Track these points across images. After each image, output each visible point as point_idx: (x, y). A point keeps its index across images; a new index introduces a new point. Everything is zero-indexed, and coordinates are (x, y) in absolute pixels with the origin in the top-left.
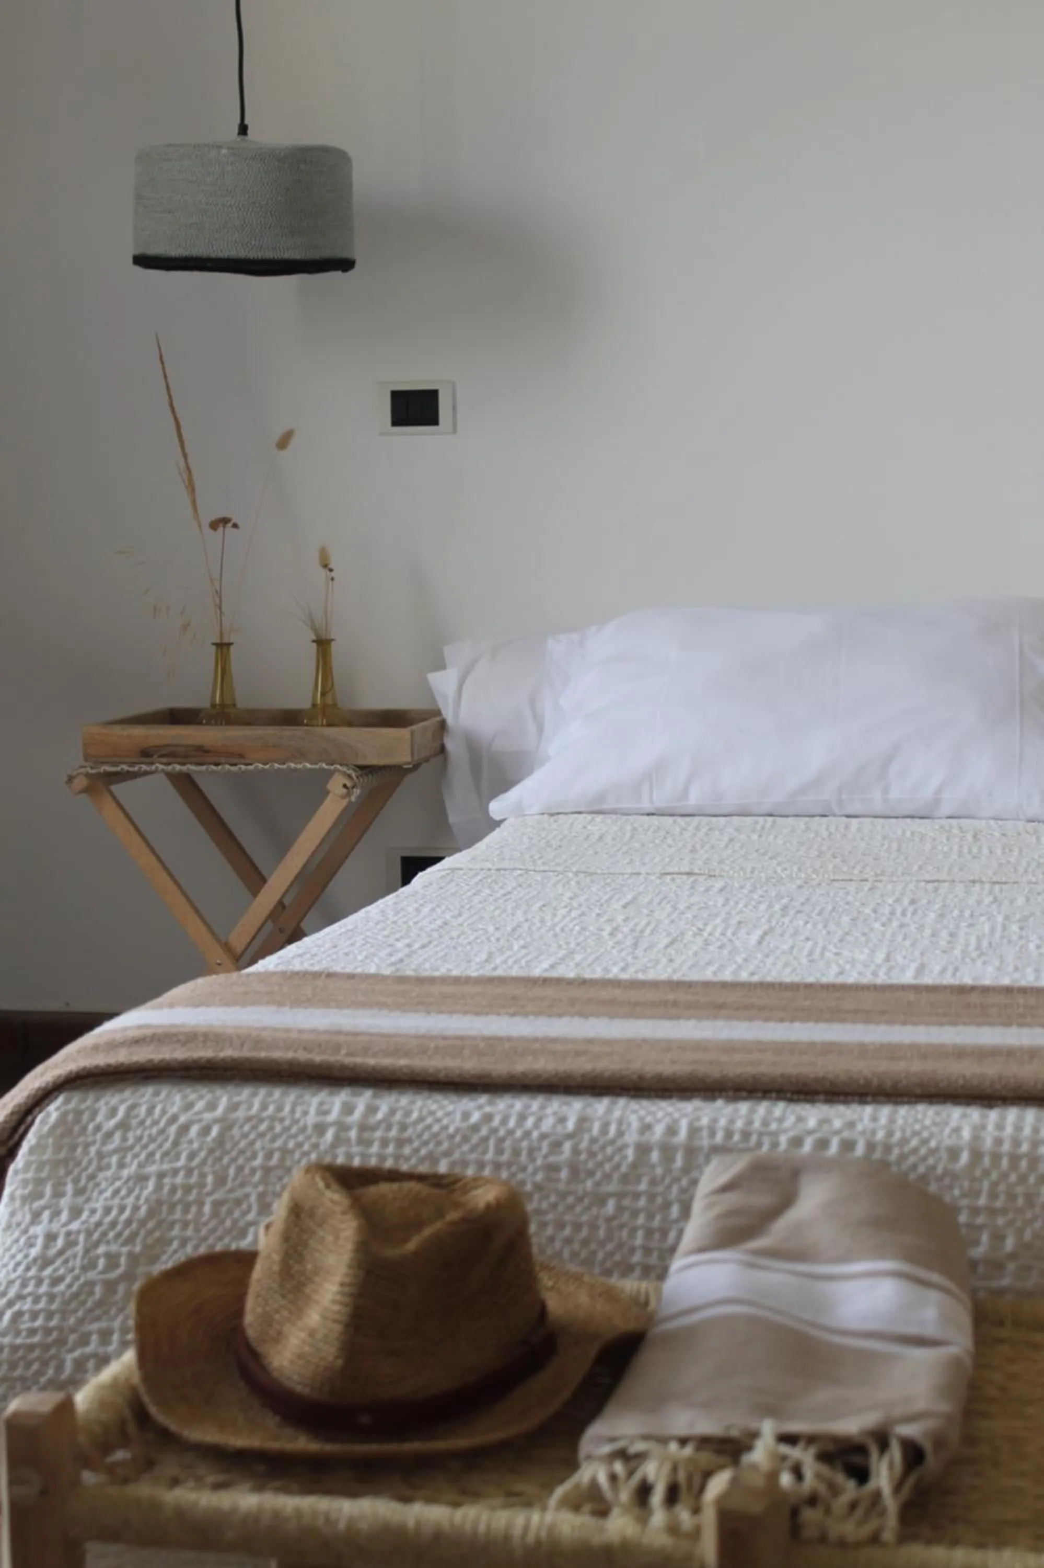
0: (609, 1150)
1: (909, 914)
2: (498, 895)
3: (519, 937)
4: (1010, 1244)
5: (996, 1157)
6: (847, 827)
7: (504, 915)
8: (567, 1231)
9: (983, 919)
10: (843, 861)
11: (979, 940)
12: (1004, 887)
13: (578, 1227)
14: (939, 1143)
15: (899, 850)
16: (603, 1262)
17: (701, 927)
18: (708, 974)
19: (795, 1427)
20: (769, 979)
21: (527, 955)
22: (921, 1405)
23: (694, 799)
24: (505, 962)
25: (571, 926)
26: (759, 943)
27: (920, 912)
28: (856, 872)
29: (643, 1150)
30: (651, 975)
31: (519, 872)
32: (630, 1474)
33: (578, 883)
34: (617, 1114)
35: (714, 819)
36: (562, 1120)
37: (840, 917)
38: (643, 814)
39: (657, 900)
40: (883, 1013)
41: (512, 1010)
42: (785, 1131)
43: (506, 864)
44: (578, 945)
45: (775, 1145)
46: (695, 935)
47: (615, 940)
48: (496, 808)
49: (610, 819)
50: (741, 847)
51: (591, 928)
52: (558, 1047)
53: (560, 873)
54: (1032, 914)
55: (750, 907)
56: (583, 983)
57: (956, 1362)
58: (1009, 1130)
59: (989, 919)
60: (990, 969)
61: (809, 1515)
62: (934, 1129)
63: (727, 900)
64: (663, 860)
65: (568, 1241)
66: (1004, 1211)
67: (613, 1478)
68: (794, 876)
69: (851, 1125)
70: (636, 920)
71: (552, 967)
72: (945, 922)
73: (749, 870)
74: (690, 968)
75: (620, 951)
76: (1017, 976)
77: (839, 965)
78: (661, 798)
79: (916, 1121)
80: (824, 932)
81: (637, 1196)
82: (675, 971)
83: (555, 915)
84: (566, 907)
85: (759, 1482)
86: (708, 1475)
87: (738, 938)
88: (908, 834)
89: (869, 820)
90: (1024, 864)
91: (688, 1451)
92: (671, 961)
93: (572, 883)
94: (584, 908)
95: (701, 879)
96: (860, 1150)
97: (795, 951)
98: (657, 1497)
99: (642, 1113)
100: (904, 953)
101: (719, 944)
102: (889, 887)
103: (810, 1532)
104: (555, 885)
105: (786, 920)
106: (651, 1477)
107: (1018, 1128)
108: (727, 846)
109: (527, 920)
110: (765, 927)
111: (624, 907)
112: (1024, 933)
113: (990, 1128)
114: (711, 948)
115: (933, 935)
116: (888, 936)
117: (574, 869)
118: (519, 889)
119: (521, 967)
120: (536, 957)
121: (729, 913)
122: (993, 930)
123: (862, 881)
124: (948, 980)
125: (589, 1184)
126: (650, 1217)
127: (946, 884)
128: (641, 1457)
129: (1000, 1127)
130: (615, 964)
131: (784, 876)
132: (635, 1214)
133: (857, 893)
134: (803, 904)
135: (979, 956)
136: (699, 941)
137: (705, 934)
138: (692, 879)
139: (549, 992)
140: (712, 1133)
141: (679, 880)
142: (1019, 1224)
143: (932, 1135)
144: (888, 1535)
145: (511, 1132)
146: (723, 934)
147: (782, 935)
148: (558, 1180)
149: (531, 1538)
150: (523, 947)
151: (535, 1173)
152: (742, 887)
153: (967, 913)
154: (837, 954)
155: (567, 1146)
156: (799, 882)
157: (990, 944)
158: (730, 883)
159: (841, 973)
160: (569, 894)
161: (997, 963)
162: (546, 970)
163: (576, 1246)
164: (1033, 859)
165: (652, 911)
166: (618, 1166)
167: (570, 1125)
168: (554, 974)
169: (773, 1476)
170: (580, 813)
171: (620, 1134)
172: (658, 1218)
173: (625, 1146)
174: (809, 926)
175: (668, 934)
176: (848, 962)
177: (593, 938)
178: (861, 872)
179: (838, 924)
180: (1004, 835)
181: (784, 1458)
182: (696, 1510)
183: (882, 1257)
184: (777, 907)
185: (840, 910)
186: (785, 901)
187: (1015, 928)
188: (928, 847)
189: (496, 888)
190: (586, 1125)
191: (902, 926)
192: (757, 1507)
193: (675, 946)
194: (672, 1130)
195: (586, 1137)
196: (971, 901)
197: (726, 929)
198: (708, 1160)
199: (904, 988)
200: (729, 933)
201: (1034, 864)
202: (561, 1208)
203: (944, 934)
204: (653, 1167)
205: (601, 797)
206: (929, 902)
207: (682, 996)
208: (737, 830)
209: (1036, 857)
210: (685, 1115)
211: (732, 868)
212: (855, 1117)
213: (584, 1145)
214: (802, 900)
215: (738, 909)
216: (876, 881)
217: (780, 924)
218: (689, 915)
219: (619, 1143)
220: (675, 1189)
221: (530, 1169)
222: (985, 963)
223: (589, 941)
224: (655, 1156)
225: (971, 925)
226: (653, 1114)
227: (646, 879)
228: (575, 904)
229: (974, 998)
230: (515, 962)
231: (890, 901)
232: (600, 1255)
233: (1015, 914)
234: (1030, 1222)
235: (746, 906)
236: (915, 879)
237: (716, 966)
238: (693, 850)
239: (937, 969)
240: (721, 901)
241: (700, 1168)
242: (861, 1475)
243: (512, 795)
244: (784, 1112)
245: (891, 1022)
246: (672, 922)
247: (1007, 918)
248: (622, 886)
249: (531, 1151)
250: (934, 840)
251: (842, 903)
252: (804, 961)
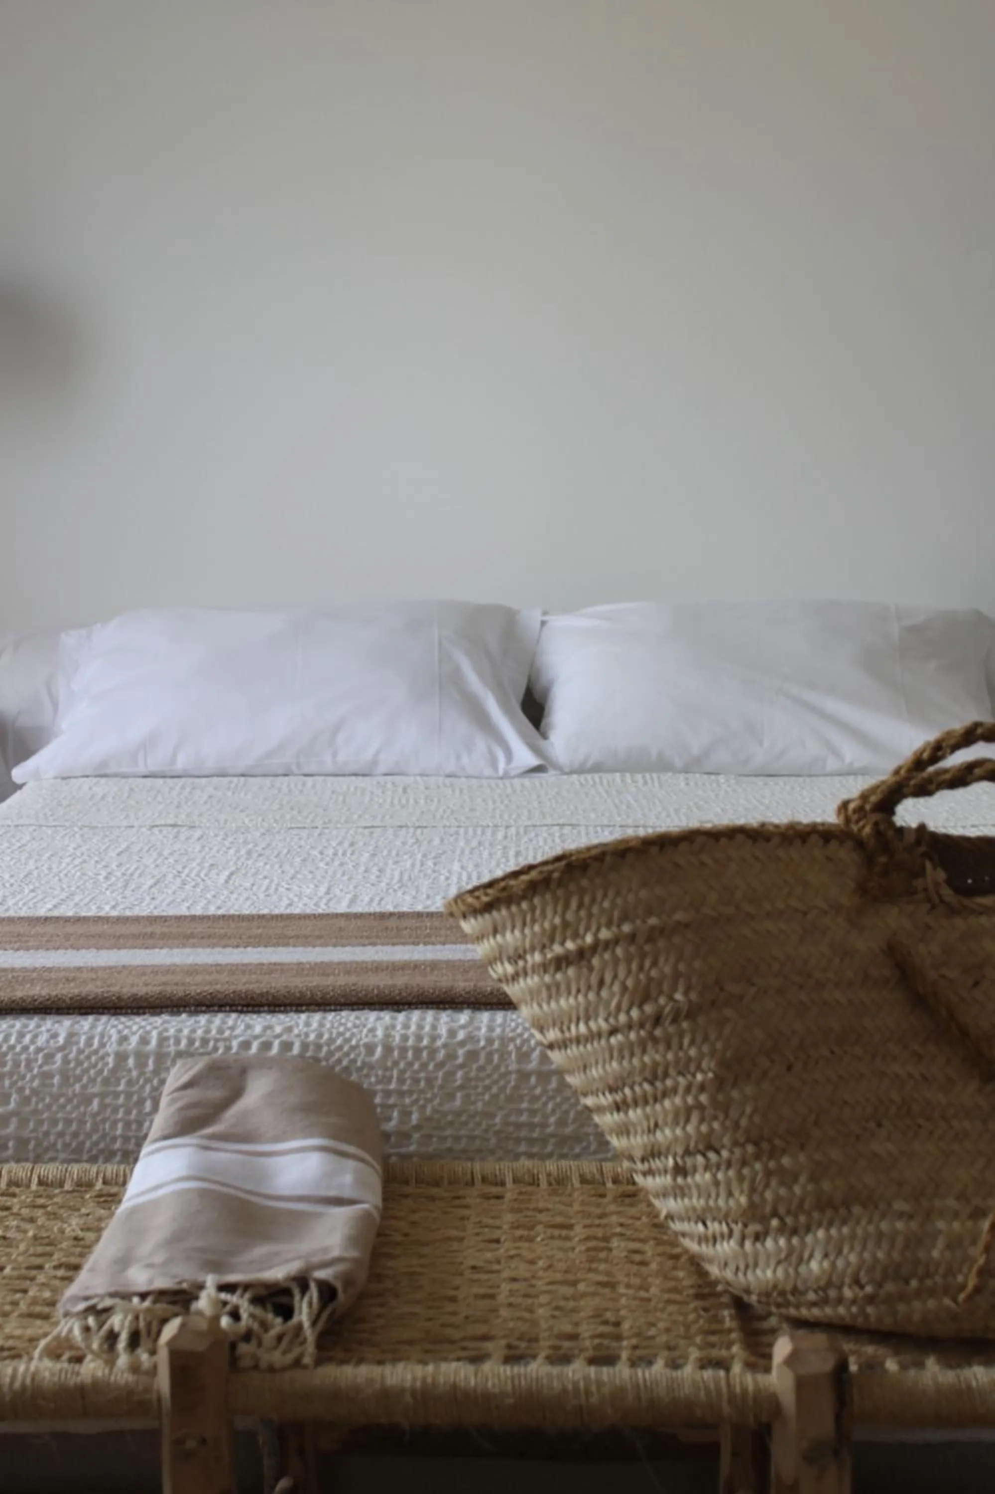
0: (93, 1059)
1: (348, 855)
2: (15, 847)
3: (30, 882)
4: (415, 1118)
5: (403, 1050)
6: (304, 784)
7: (18, 864)
8: (60, 1127)
9: (405, 857)
10: (299, 812)
11: (401, 873)
12: (425, 831)
13: (68, 1122)
14: (358, 1041)
15: (344, 802)
16: (90, 1150)
17: (180, 870)
18: (183, 910)
19: (232, 1278)
20: (232, 912)
21: (35, 897)
22: (336, 1253)
23: (180, 764)
24: (16, 904)
25: (73, 872)
26: (227, 882)
27: (357, 852)
28: (308, 821)
29: (121, 1057)
30: (136, 912)
31: (34, 827)
32: (100, 1326)
33: (82, 836)
34: (100, 1029)
35: (197, 780)
36: (55, 1036)
37: (293, 858)
38: (139, 777)
39: (146, 848)
40: (319, 937)
41: (16, 946)
42: (236, 1037)
43: (21, 822)
44: (78, 887)
45: (228, 1048)
46: (175, 877)
47: (109, 883)
48: (18, 774)
49: (111, 782)
50: (219, 802)
51: (90, 874)
52: (53, 975)
53: (67, 828)
54: (444, 852)
55: (221, 852)
56: (79, 920)
57: (367, 1215)
58: (413, 1028)
59: (410, 858)
60: (408, 898)
61: (244, 1348)
62: (355, 1030)
63: (203, 847)
64: (153, 814)
65: (61, 1135)
66: (410, 1092)
67: (87, 1329)
68: (259, 825)
69: (289, 1029)
70: (128, 866)
71: (55, 906)
72: (376, 860)
73: (222, 822)
74: (168, 905)
75: (112, 892)
76: (429, 902)
77: (289, 899)
78: (154, 763)
79: (341, 1024)
80: (279, 871)
81: (117, 1095)
82: (155, 908)
83: (60, 863)
84: (70, 856)
85: (203, 1325)
86: (164, 1321)
87: (210, 878)
88: (352, 789)
89: (321, 779)
90: (441, 810)
91: (147, 1303)
92: (153, 899)
93: (77, 836)
94: (85, 857)
95: (184, 829)
96: (296, 1050)
97: (255, 888)
98: (122, 1344)
99: (121, 1027)
100: (341, 887)
101: (193, 883)
102: (334, 832)
103: (246, 1363)
104: (63, 837)
105: (250, 862)
106: (117, 1328)
107: (420, 1027)
108: (206, 803)
109: (37, 868)
110: (233, 869)
111: (118, 855)
112: (436, 868)
113: (399, 1027)
114: (187, 887)
115: (366, 871)
116: (330, 872)
117: (79, 824)
118: (33, 842)
119: (30, 908)
120: (42, 900)
121: (204, 858)
122: (413, 865)
123: (313, 828)
124: (375, 908)
125: (77, 1087)
126: (128, 1112)
127: (379, 830)
128: (107, 1310)
129: (406, 1026)
130: (107, 903)
131: (250, 825)
132: (115, 1110)
133: (308, 838)
134: (264, 849)
135: (400, 888)
136: (178, 880)
137: (183, 875)
138: (176, 830)
139: (50, 929)
140: (178, 1042)
141: (165, 830)
142: (421, 1102)
143: (353, 1035)
144: (307, 1360)
145: (13, 1047)
146: (198, 875)
147: (245, 875)
148: (53, 1085)
149: (17, 1385)
150: (33, 891)
151: (32, 1079)
152: (216, 835)
153: (394, 853)
154: (288, 889)
155: (59, 1057)
156: (262, 830)
157: (410, 878)
158: (207, 832)
159: (290, 905)
160: (73, 845)
161: (414, 893)
162: (50, 910)
163: (68, 1138)
164: (448, 808)
165: (141, 858)
166: (100, 1072)
167: (61, 1040)
168: (56, 913)
169: (216, 1319)
170: (87, 776)
171: (102, 1045)
172: (134, 1112)
173: (108, 1054)
174: (268, 867)
175: (153, 877)
176: (296, 895)
177: (91, 881)
178: (312, 821)
179: (291, 865)
180: (427, 788)
181: (225, 1303)
182: (153, 1352)
183: (311, 1136)
184: (243, 852)
185: (294, 852)
186: (250, 846)
187: (430, 863)
188: (367, 799)
189: (14, 841)
190: (75, 1039)
191: (341, 864)
192: (201, 1346)
193: (157, 887)
194: (144, 1041)
195: (75, 1049)
196: (398, 843)
197: (200, 872)
198: (174, 1062)
199: (337, 916)
200: (202, 875)
201: (448, 812)
202: (54, 1108)
203: (375, 870)
204: (130, 1071)
205: (104, 764)
206: (365, 844)
207: (158, 929)
208: (216, 788)
209: (451, 805)
210: (155, 1028)
211: (209, 820)
212: (293, 1023)
213: (72, 1056)
214: (263, 845)
215: (211, 855)
216: (324, 828)
217: (245, 865)
218: (171, 860)
219: (101, 1052)
220: (148, 1088)
221: (28, 1076)
222: (404, 894)
223: (87, 884)
224: (131, 1062)
225: (396, 863)
226: (129, 1027)
227: (138, 831)
228: (78, 854)
229: (392, 923)
230: (24, 904)
231: (334, 844)
232: (88, 1144)
233: (430, 852)
234: (430, 1100)
235: (218, 851)
236: (355, 825)
237: (190, 902)
238: (179, 806)
239: (367, 899)
240: (198, 848)
241: (168, 1070)
242: (287, 1312)
243: (31, 763)
244: (236, 1020)
245: (325, 945)
246: (157, 866)
247: (425, 856)
248: (118, 837)
249: (29, 1062)
250: (372, 793)
251: (295, 847)
252: (262, 896)
